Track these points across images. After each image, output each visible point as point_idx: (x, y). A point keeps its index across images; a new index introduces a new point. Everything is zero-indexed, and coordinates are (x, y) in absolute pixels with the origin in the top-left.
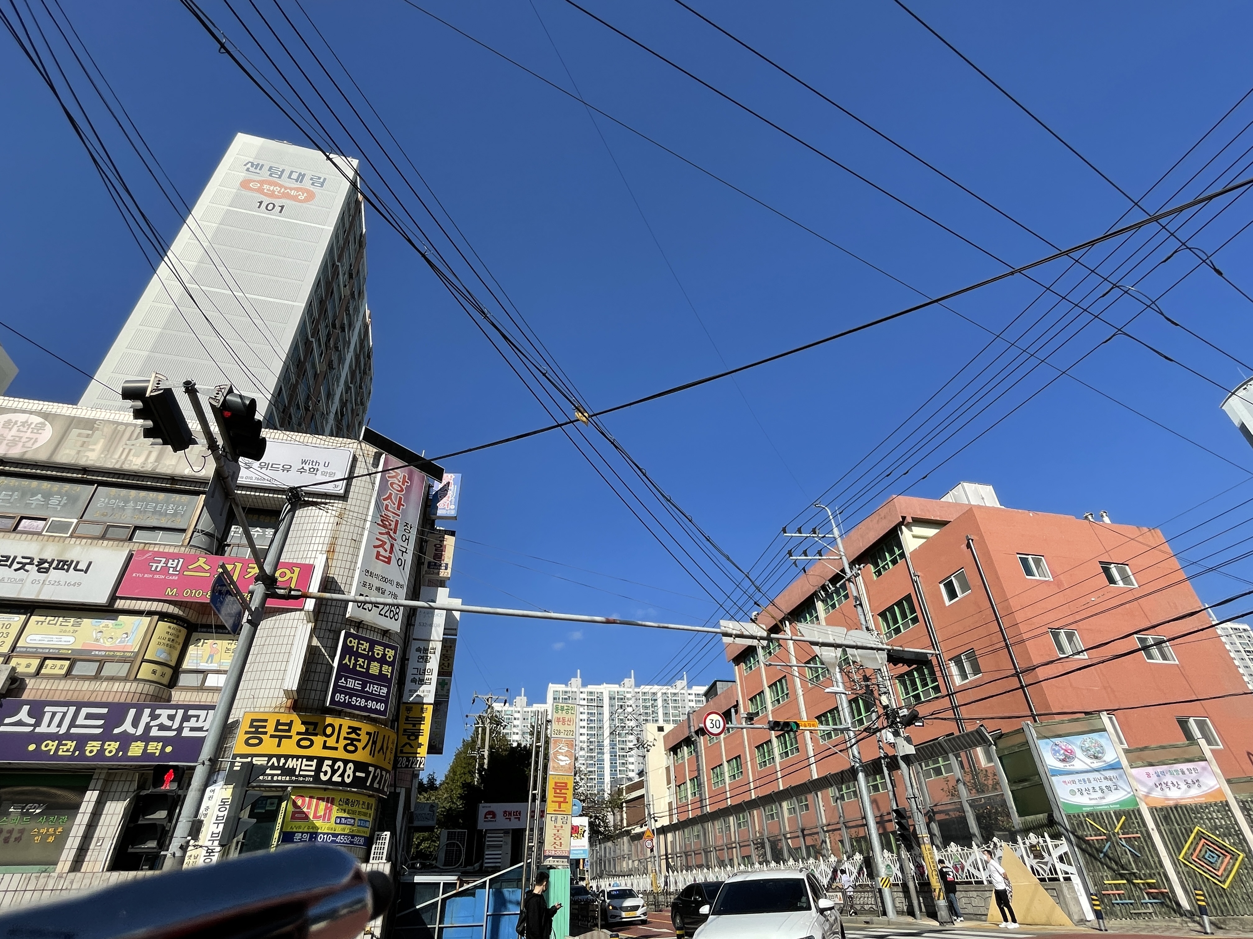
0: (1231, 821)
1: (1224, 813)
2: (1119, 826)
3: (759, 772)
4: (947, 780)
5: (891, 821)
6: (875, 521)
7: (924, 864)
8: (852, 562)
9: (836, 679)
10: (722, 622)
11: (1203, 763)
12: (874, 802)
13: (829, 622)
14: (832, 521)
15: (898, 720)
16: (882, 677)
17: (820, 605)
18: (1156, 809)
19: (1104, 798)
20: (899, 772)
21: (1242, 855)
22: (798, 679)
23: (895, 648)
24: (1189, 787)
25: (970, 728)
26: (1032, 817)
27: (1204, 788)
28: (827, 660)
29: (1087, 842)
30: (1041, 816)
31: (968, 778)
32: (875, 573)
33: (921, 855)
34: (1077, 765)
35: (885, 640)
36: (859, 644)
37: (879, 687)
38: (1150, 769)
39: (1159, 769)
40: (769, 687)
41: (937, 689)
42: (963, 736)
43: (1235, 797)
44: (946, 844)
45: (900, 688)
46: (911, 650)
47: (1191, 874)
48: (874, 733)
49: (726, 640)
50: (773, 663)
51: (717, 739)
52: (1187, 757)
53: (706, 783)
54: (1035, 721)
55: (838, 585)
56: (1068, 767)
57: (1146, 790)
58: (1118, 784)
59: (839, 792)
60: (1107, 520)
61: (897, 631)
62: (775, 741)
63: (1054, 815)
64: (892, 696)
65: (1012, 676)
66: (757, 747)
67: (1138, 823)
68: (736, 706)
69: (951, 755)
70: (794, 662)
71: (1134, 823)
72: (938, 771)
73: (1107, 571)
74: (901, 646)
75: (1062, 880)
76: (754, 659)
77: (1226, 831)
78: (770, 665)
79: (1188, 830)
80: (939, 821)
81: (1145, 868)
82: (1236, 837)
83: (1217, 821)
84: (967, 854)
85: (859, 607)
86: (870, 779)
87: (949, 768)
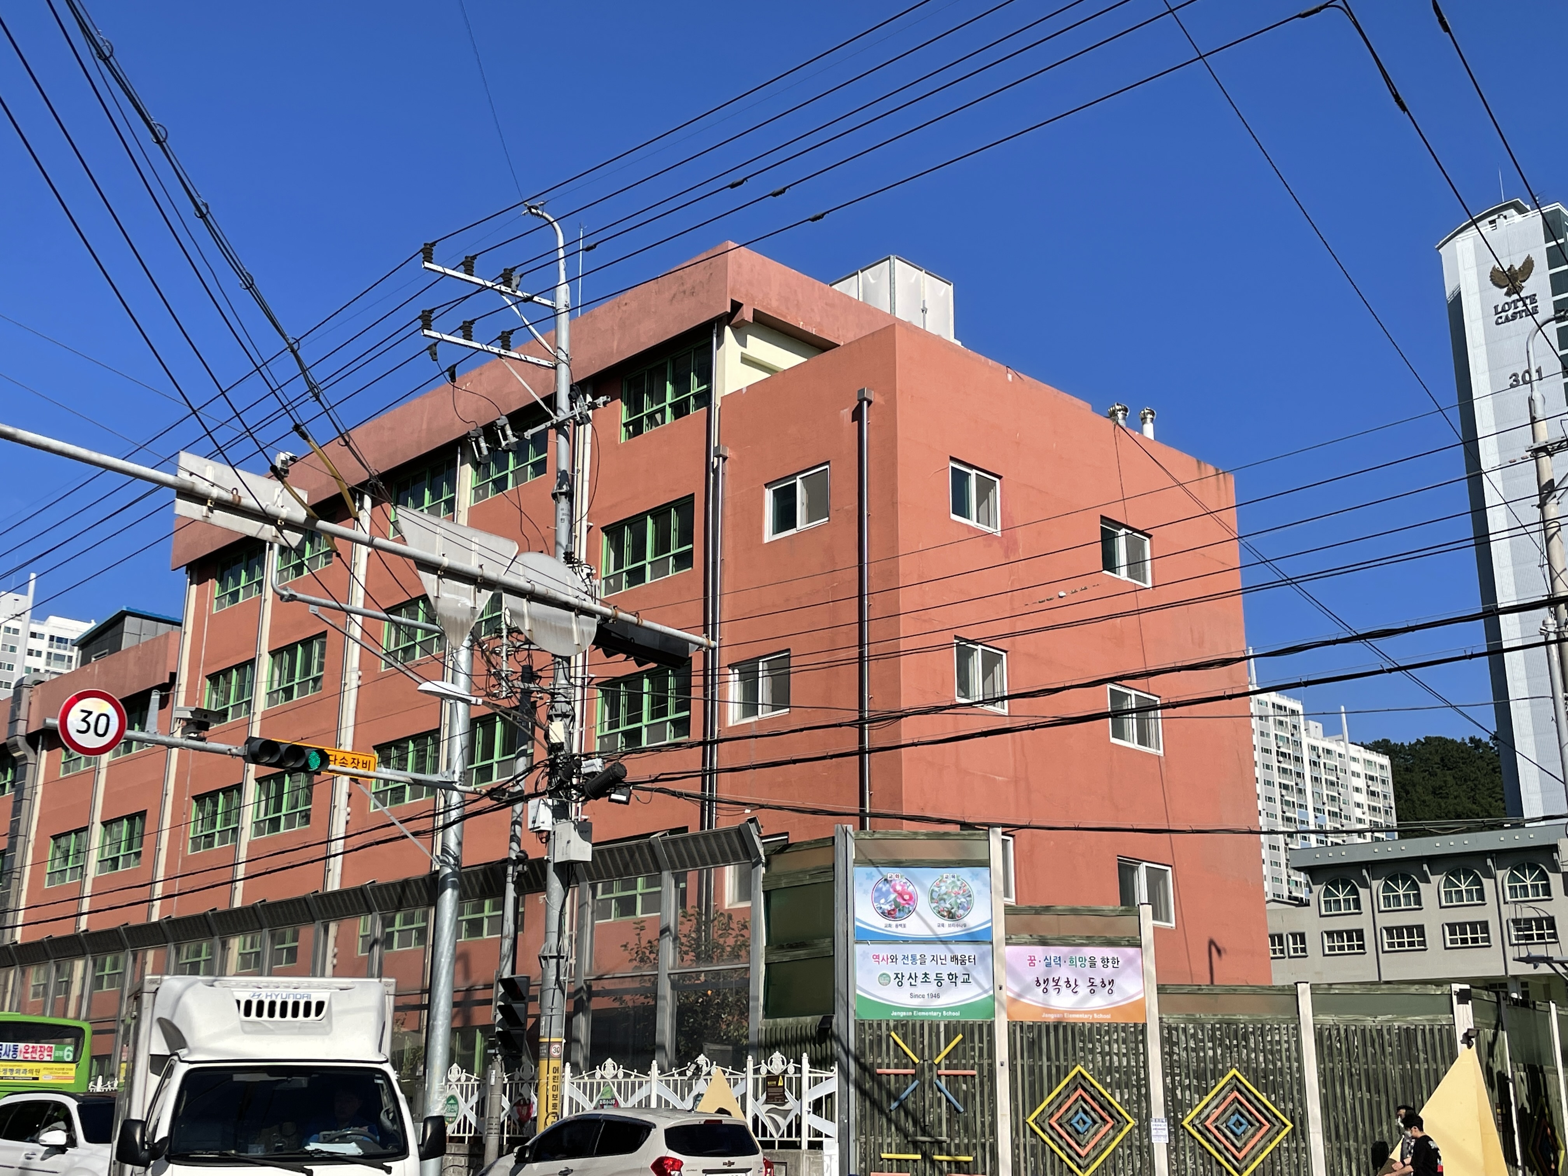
0: (1137, 1061)
1: (1133, 1045)
2: (944, 1053)
3: (186, 859)
4: (640, 926)
5: (489, 1002)
6: (668, 295)
7: (534, 1099)
8: (579, 384)
9: (456, 663)
10: (187, 460)
11: (1131, 951)
12: (461, 958)
13: (477, 521)
14: (562, 263)
15: (575, 781)
16: (568, 678)
17: (466, 475)
18: (1021, 1027)
19: (937, 996)
20: (542, 897)
21: (1133, 1122)
22: (357, 647)
23: (621, 615)
24: (1093, 992)
25: (725, 821)
26: (791, 1019)
27: (1116, 997)
28: (446, 613)
29: (876, 1078)
30: (809, 1019)
31: (688, 927)
32: (626, 425)
33: (534, 1082)
34: (912, 926)
35: (601, 594)
36: (539, 589)
37: (553, 701)
38: (1039, 951)
39: (1054, 952)
40: (273, 653)
41: (682, 726)
42: (706, 837)
43: (1160, 1019)
44: (595, 1061)
45: (600, 709)
46: (658, 627)
47: (1038, 1150)
48: (511, 803)
49: (184, 508)
50: (300, 596)
51: (88, 762)
52: (1110, 935)
53: (28, 870)
54: (862, 827)
55: (528, 434)
56: (894, 928)
57: (1016, 989)
58: (974, 973)
59: (384, 926)
60: (1149, 430)
61: (636, 576)
62: (251, 790)
63: (834, 1021)
64: (577, 724)
65: (850, 724)
66: (198, 798)
67: (981, 1049)
68: (167, 688)
69: (667, 877)
70: (358, 600)
71: (973, 1049)
72: (627, 906)
73: (1108, 539)
74: (637, 614)
75: (805, 1145)
76: (251, 576)
77: (1124, 1077)
78: (293, 598)
79: (1062, 1069)
80: (594, 1012)
81: (962, 1135)
82: (1135, 1090)
83: (1115, 1058)
84: (633, 1084)
85: (564, 503)
86: (468, 906)
87: (653, 902)
